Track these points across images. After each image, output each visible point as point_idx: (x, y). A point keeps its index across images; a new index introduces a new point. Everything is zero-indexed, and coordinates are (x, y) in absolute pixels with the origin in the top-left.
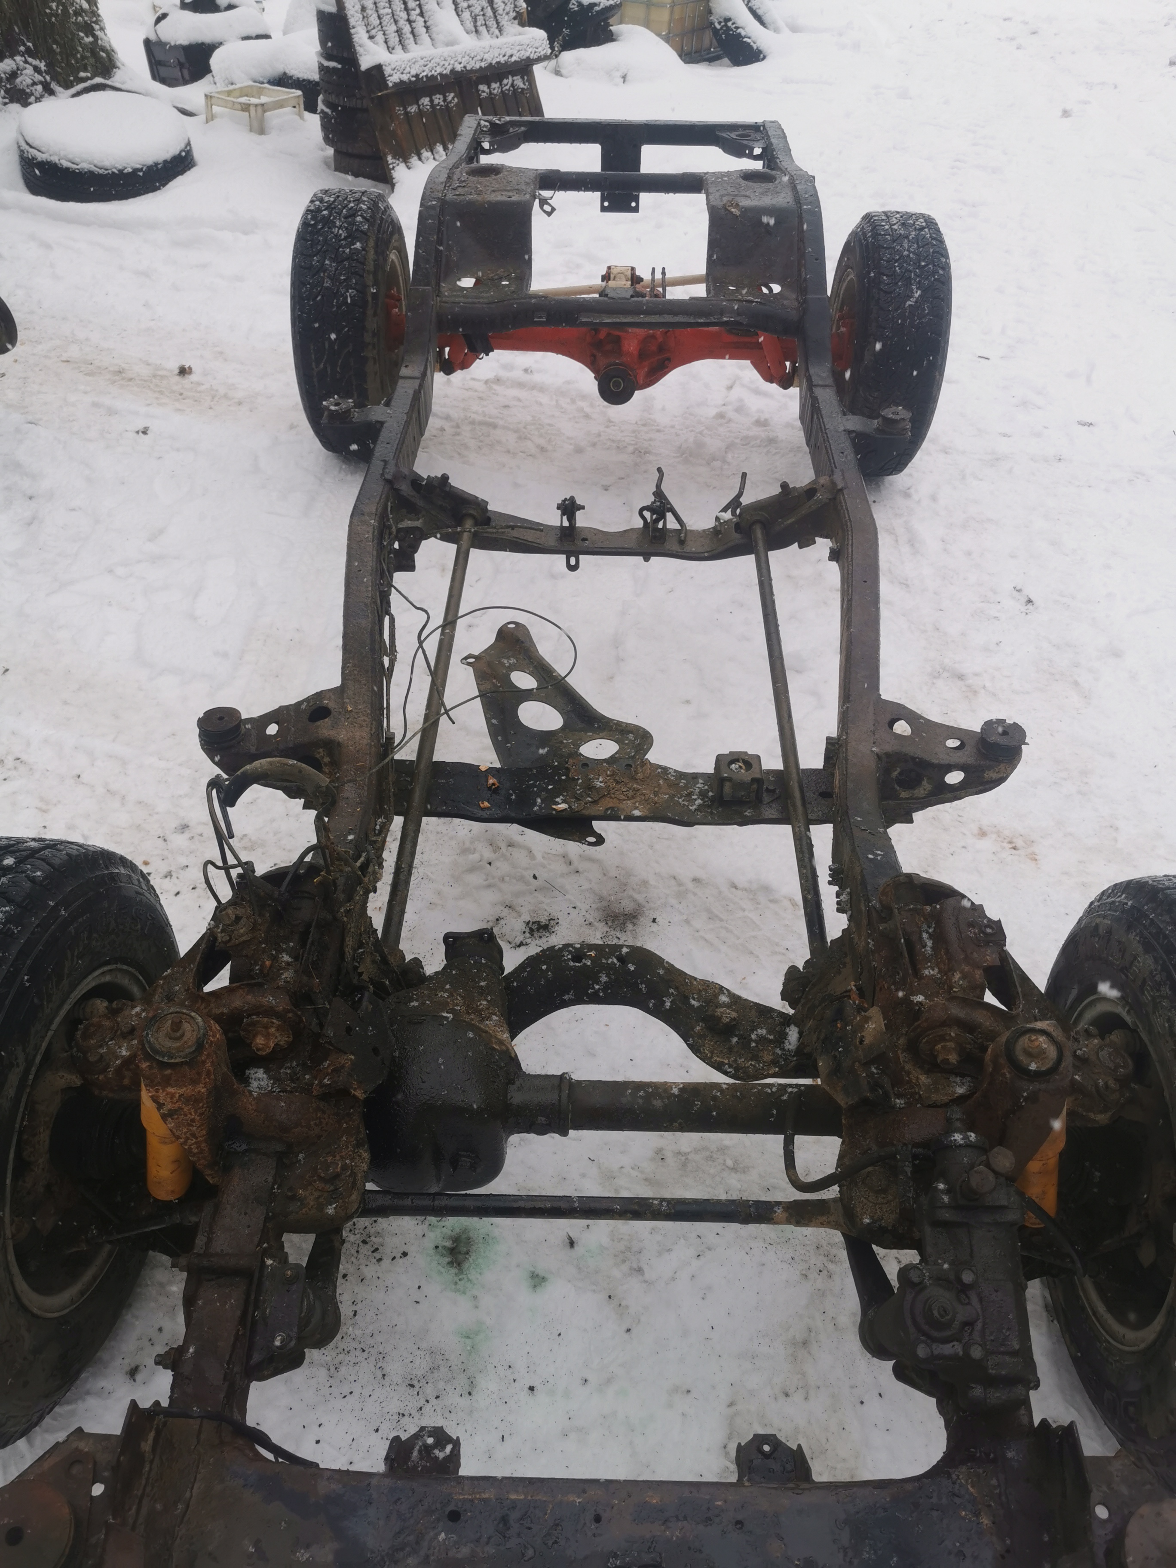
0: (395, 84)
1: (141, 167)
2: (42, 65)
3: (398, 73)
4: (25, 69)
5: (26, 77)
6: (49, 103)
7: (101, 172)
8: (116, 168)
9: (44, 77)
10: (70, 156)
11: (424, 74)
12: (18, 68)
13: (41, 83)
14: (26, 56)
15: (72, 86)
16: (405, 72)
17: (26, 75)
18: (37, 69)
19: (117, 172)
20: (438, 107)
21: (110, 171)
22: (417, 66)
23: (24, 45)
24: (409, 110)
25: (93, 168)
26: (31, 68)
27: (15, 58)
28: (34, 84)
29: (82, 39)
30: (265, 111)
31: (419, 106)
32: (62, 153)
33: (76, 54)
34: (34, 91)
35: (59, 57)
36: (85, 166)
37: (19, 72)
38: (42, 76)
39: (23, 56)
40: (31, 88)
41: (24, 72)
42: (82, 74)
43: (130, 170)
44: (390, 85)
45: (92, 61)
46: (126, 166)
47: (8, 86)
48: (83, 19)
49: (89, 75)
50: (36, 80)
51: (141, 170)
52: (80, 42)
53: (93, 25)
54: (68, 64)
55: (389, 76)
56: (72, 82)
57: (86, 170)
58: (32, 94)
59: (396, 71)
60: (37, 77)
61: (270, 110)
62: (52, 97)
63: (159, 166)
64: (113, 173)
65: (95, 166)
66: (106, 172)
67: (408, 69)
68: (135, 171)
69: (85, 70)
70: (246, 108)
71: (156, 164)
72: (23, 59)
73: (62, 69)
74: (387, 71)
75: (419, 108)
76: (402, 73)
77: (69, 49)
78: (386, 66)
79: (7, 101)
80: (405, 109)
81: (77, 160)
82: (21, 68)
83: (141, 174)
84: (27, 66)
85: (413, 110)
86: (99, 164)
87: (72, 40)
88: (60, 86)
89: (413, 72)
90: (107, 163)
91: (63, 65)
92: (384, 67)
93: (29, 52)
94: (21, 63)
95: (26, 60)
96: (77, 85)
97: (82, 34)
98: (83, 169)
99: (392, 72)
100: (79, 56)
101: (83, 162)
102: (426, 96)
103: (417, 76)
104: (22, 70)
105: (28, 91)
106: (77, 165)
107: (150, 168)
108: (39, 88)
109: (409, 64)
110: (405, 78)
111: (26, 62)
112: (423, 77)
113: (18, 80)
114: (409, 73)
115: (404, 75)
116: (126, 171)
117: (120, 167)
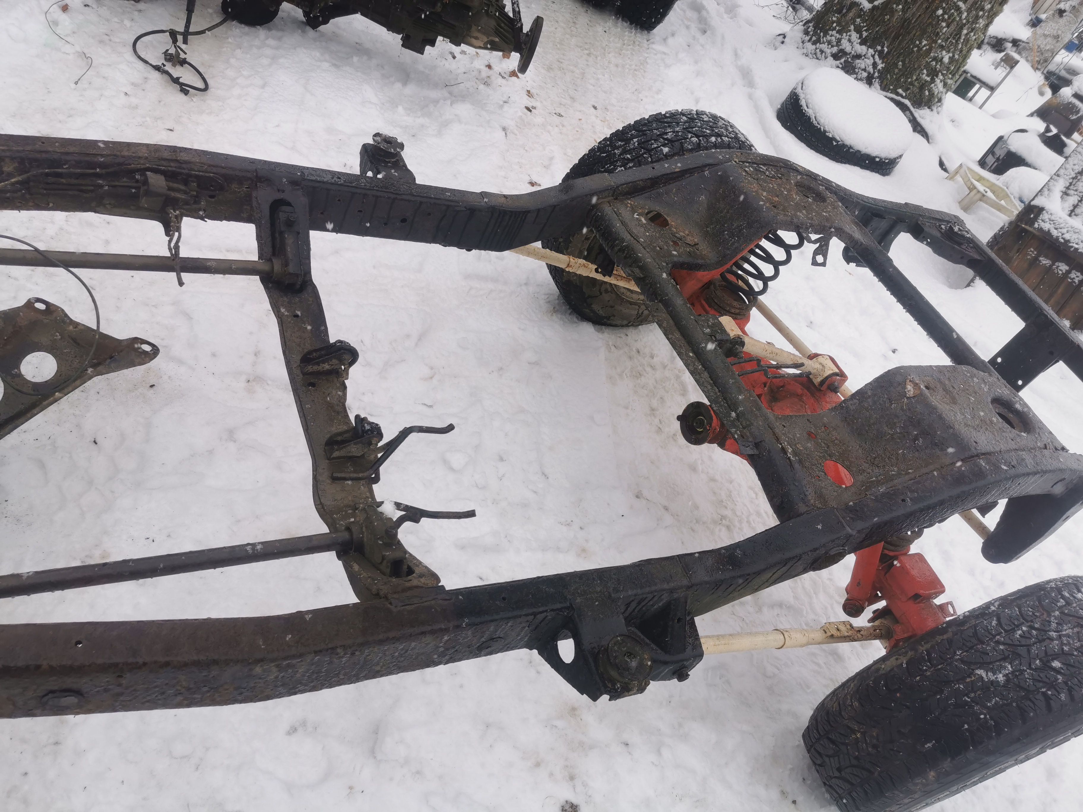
0: (1041, 230)
1: (839, 140)
2: (880, 66)
3: (1052, 225)
4: (869, 59)
5: (863, 63)
6: (862, 87)
7: (815, 122)
8: (824, 127)
9: (874, 72)
10: (810, 101)
11: (1077, 246)
12: (865, 55)
13: (869, 73)
14: (877, 53)
15: (887, 91)
16: (1060, 230)
17: (865, 62)
18: (875, 65)
19: (822, 130)
20: (1069, 280)
21: (819, 126)
22: (1075, 236)
23: (883, 47)
24: (1041, 259)
25: (813, 118)
26: (872, 61)
27: (869, 49)
28: (865, 70)
29: (923, 74)
30: (980, 200)
31: (1053, 264)
32: (808, 96)
33: (909, 78)
34: (859, 73)
35: (896, 71)
36: (810, 112)
37: (863, 57)
38: (874, 70)
39: (875, 52)
40: (860, 71)
41: (866, 60)
42: (900, 91)
43: (831, 136)
44: (1036, 225)
45: (916, 90)
46: (831, 131)
47: (850, 60)
48: (936, 65)
49: (904, 94)
50: (867, 69)
51: (837, 142)
52: (919, 75)
53: (940, 74)
54: (898, 80)
55: (1043, 221)
56: (889, 89)
57: (808, 115)
58: (857, 74)
59: (1052, 222)
60: (871, 69)
61: (987, 203)
62: (868, 86)
63: (851, 150)
64: (820, 128)
65: (815, 117)
66: (817, 125)
67: (1064, 231)
68: (833, 139)
69: (905, 91)
70: (972, 188)
71: (851, 147)
72: (873, 53)
73: (891, 78)
74: (1045, 216)
75: (1051, 266)
76: (1056, 229)
77: (908, 72)
78: (1047, 212)
79: (841, 66)
80: (1038, 255)
81: (810, 106)
82: (867, 56)
83: (835, 144)
84: (872, 58)
85: (1044, 262)
86: (818, 118)
87: (915, 70)
88: (880, 86)
89: (1067, 236)
90: (822, 121)
91: (895, 77)
92: (1044, 212)
93: (881, 53)
94: (870, 54)
95: (874, 55)
96: (891, 93)
97: (925, 71)
98: (808, 113)
99: (1047, 220)
100: (909, 80)
101: (812, 109)
102: (1067, 264)
103: (1069, 241)
104: (866, 58)
105: (857, 70)
106: (808, 108)
107: (844, 146)
108: (865, 75)
109: (1070, 229)
110: (1055, 233)
111: (873, 56)
112: (1072, 247)
113: (858, 61)
114: (1063, 234)
115: (1055, 231)
116: (827, 134)
117: (827, 129)
